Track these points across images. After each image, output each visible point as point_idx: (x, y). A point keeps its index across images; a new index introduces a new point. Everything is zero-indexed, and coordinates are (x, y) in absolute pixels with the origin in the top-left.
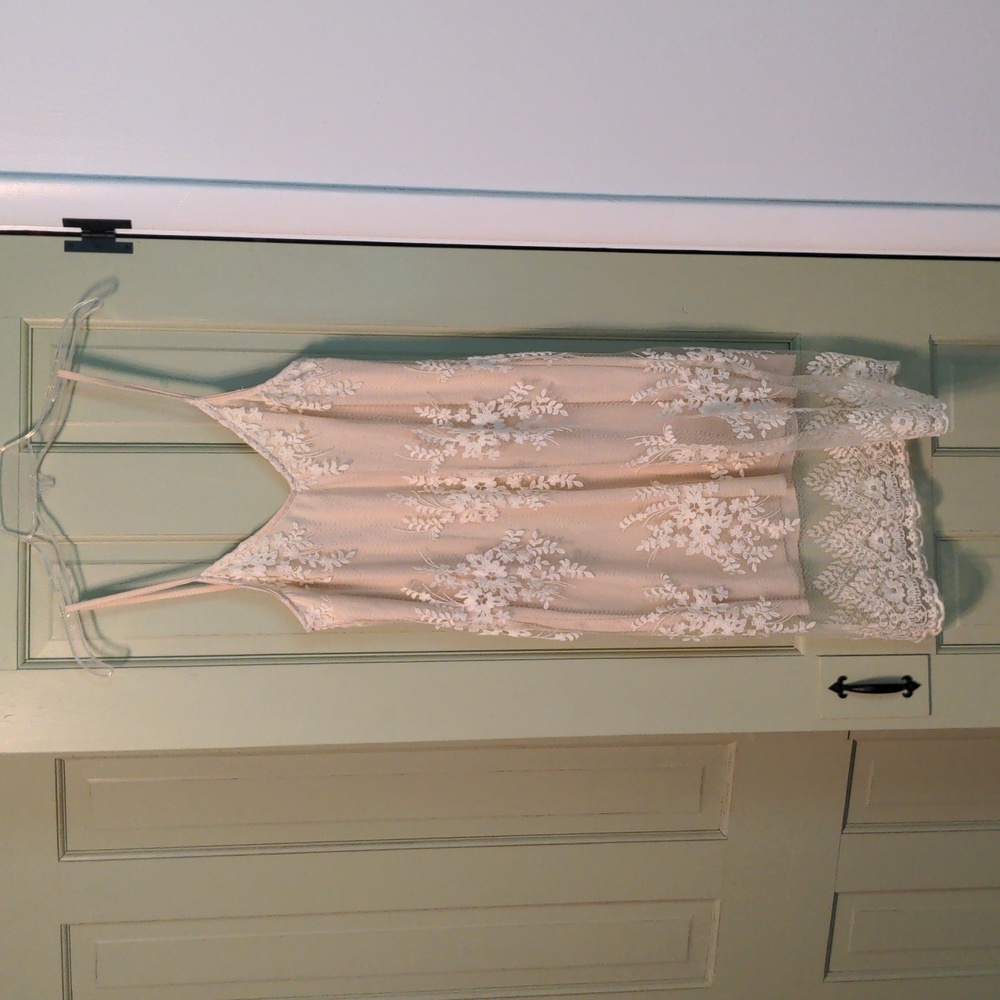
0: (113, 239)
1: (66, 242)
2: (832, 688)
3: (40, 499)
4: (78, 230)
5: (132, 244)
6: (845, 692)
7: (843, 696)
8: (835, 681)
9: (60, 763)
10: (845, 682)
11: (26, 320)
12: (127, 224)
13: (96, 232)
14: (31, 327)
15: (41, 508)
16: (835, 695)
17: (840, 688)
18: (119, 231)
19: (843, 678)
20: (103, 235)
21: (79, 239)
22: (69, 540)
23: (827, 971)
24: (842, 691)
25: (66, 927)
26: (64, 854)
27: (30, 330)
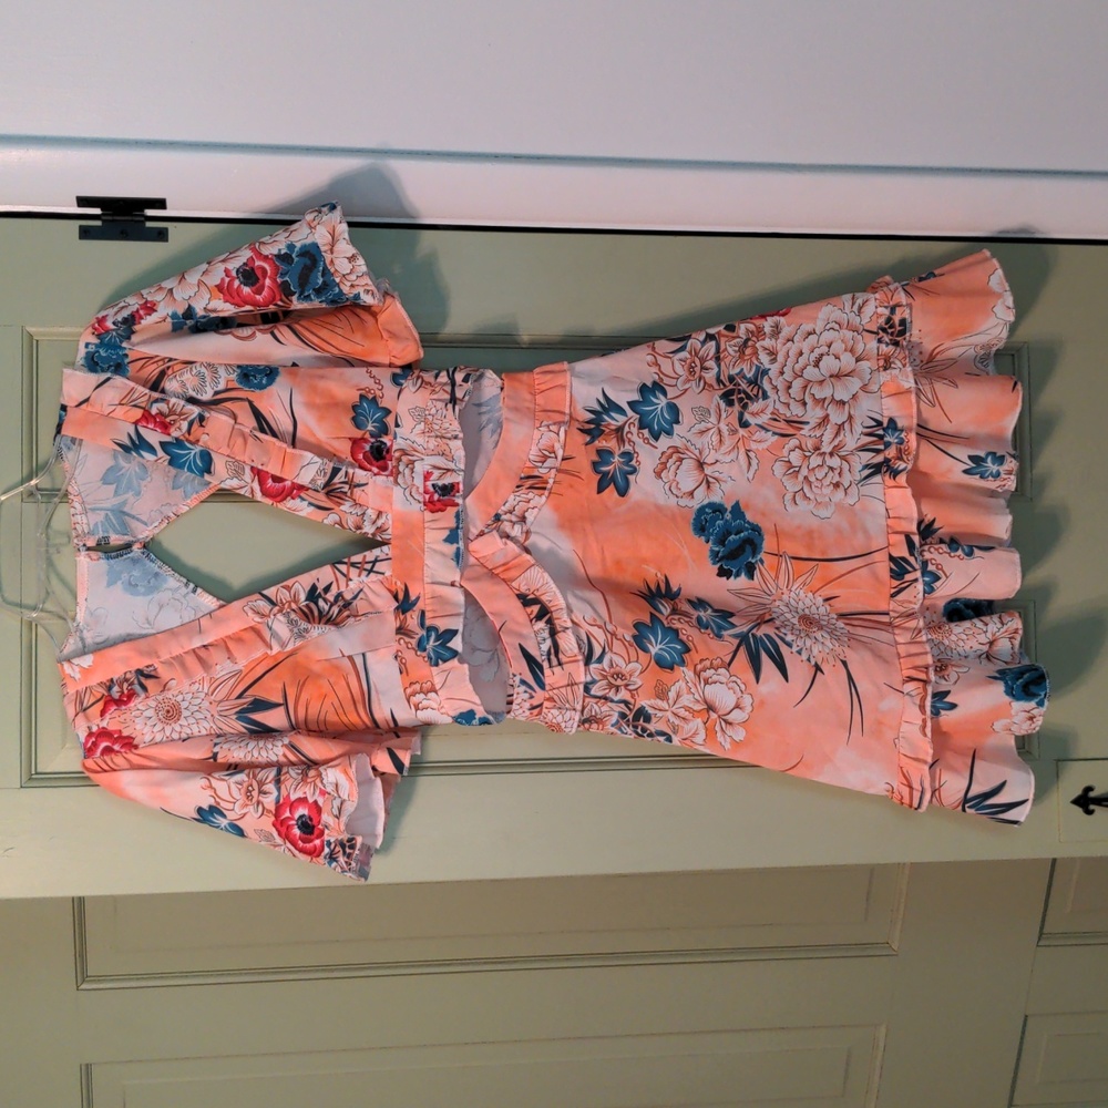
0: (143, 222)
1: (80, 227)
2: (1077, 802)
3: (50, 563)
4: (97, 211)
5: (167, 229)
6: (1092, 807)
7: (1090, 812)
8: (1079, 792)
9: (79, 904)
10: (1092, 794)
11: (32, 330)
12: (161, 204)
13: (120, 214)
14: (35, 338)
15: (51, 573)
16: (1078, 810)
17: (1085, 801)
18: (150, 212)
19: (1089, 789)
20: (130, 218)
21: (98, 223)
23: (1011, 1104)
24: (1088, 805)
25: (87, 1065)
26: (83, 981)
27: (35, 342)
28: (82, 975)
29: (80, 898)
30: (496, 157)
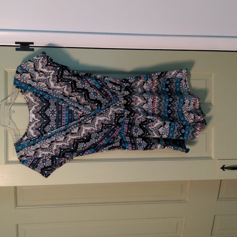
0: (29, 47)
1: (16, 48)
2: (221, 168)
3: (10, 117)
4: (19, 45)
5: (34, 49)
6: (225, 169)
7: (224, 170)
8: (222, 166)
9: (16, 188)
10: (225, 167)
11: (5, 69)
12: (33, 43)
13: (24, 45)
14: (7, 71)
15: (10, 119)
16: (222, 170)
17: (223, 168)
18: (30, 45)
19: (224, 166)
20: (26, 46)
21: (20, 47)
22: (17, 129)
23: (212, 234)
24: (224, 169)
25: (17, 225)
26: (17, 207)
27: (7, 72)
28: (16, 206)
29: (16, 186)
30: (103, 33)
